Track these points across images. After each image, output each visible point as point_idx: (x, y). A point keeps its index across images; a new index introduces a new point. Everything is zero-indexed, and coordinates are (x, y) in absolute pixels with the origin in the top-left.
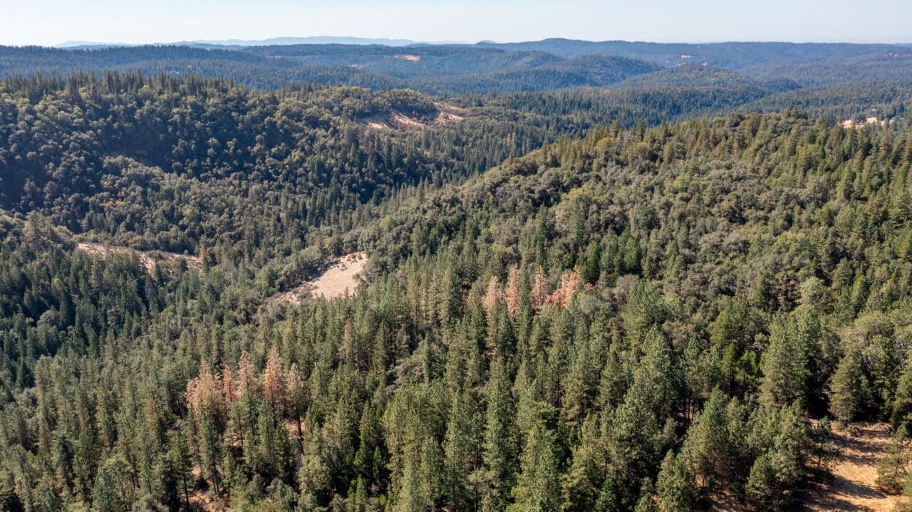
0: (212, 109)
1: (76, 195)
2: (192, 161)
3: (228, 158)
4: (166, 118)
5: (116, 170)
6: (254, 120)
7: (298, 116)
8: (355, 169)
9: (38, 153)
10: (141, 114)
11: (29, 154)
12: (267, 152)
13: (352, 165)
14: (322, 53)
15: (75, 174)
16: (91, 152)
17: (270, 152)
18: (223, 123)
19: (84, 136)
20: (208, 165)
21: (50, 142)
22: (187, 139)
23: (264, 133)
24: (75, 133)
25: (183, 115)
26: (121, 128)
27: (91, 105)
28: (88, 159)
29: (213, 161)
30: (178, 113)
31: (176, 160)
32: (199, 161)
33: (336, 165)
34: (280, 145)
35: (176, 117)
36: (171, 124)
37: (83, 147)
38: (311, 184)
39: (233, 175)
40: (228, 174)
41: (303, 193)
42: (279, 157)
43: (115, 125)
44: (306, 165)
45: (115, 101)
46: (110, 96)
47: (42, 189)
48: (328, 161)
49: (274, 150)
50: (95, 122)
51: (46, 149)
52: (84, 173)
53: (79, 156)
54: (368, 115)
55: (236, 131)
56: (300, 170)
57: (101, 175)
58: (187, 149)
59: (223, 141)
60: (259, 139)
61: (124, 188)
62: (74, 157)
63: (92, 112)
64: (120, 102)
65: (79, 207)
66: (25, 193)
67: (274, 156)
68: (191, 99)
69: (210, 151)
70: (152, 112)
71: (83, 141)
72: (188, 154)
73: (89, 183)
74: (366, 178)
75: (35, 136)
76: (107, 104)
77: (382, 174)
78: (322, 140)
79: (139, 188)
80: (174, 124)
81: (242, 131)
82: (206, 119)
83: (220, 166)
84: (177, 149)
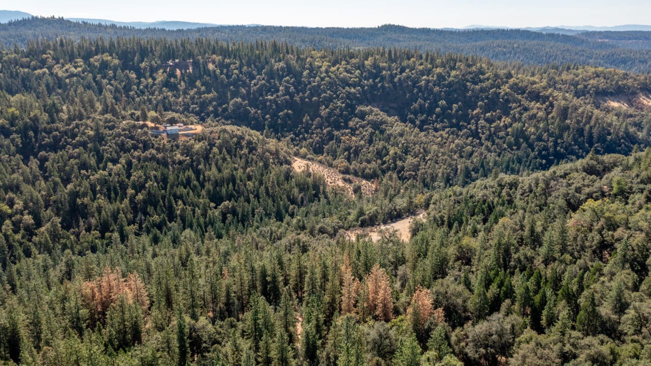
0: (451, 79)
1: (329, 129)
2: (422, 115)
3: (450, 117)
4: (415, 82)
5: (362, 116)
6: (482, 90)
7: (522, 91)
8: (551, 139)
9: (320, 98)
10: (400, 79)
11: (314, 99)
12: (482, 116)
13: (550, 135)
14: (646, 38)
15: (335, 115)
16: (352, 101)
17: (485, 116)
18: (456, 91)
19: (353, 90)
20: (432, 120)
21: (328, 92)
22: (425, 100)
23: (486, 101)
24: (347, 88)
25: (428, 81)
26: (383, 87)
27: (368, 70)
28: (348, 105)
29: (437, 117)
30: (425, 80)
31: (412, 113)
32: (428, 116)
33: (534, 134)
34: (495, 111)
35: (423, 82)
36: (417, 87)
37: (348, 97)
38: (505, 146)
39: (447, 130)
40: (443, 128)
41: (496, 152)
42: (490, 121)
43: (379, 85)
44: (509, 130)
45: (387, 68)
46: (384, 64)
47: (312, 121)
48: (529, 130)
49: (488, 114)
50: (366, 82)
51: (325, 97)
52: (341, 115)
53: (342, 103)
54: (612, 94)
55: (465, 97)
56: (502, 134)
57: (352, 117)
58: (421, 106)
59: (450, 103)
60: (480, 105)
61: (361, 129)
62: (339, 104)
63: (367, 74)
64: (390, 69)
65: (328, 137)
66: (302, 123)
67: (487, 120)
68: (439, 70)
69: (438, 110)
70: (408, 77)
71: (350, 93)
72: (422, 110)
73: (342, 122)
74: (558, 148)
75: (322, 87)
76: (380, 70)
77: (576, 147)
78: (535, 111)
79: (370, 130)
80: (420, 88)
81: (470, 97)
82: (444, 86)
83: (442, 121)
84: (416, 105)
